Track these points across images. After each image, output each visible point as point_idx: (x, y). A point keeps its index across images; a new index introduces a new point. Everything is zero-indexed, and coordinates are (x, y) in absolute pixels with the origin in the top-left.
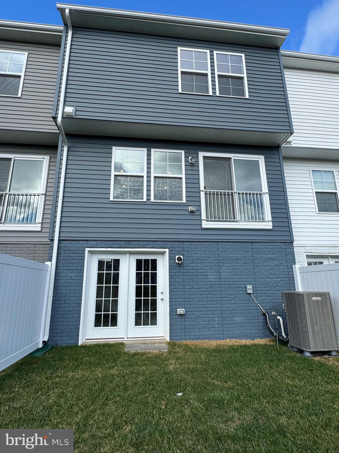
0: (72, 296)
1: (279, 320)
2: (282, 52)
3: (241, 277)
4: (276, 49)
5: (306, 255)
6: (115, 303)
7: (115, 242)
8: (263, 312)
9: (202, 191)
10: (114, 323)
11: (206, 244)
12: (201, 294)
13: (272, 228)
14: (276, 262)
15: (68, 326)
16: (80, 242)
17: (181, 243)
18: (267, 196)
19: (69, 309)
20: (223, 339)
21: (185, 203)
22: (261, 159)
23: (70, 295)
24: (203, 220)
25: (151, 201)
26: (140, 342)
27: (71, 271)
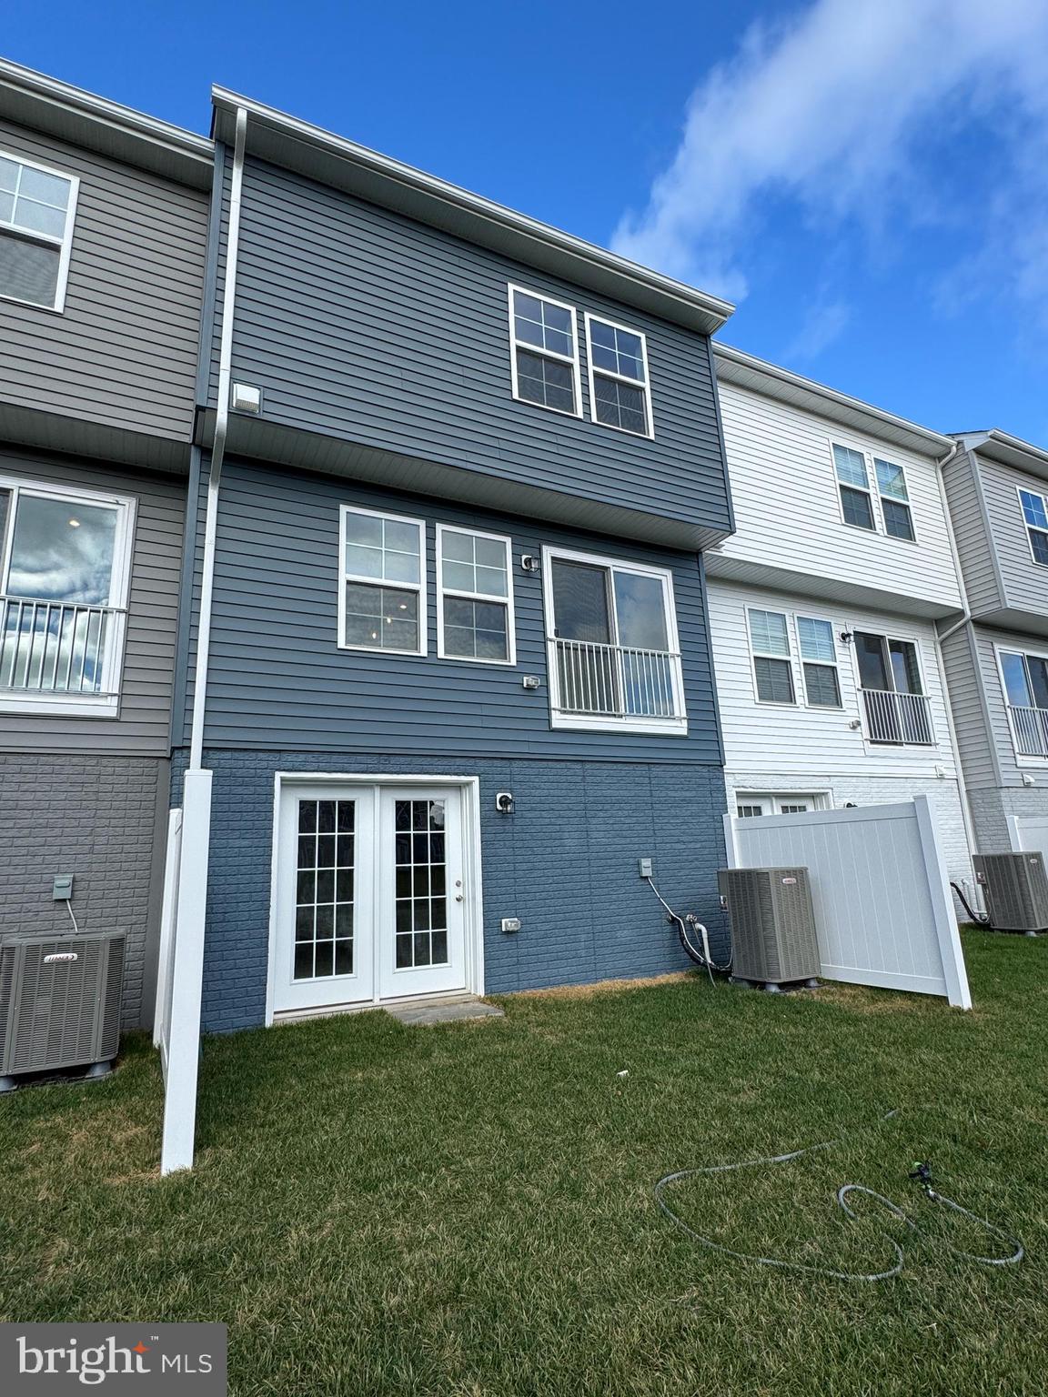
0: (245, 900)
1: (700, 931)
2: (715, 344)
3: (628, 840)
4: (704, 336)
5: (737, 793)
6: (347, 912)
7: (353, 758)
8: (672, 916)
9: (551, 640)
10: (345, 964)
11: (558, 765)
12: (551, 881)
13: (686, 734)
14: (694, 808)
15: (237, 980)
16: (261, 755)
17: (504, 762)
18: (678, 660)
19: (237, 935)
20: (596, 980)
21: (514, 667)
22: (665, 577)
23: (236, 898)
24: (554, 709)
25: (439, 657)
26: (420, 1004)
27: (238, 832)
